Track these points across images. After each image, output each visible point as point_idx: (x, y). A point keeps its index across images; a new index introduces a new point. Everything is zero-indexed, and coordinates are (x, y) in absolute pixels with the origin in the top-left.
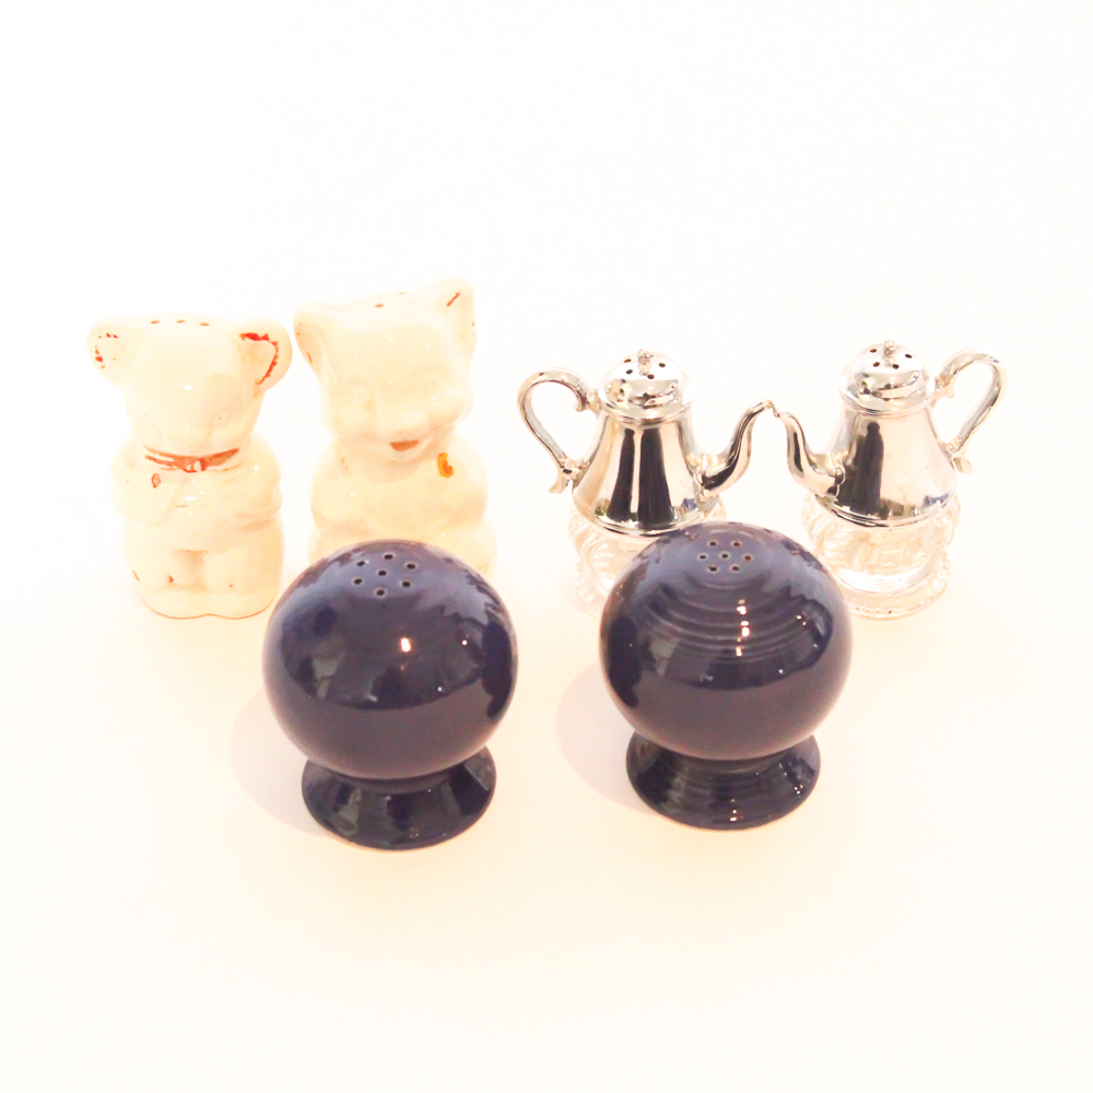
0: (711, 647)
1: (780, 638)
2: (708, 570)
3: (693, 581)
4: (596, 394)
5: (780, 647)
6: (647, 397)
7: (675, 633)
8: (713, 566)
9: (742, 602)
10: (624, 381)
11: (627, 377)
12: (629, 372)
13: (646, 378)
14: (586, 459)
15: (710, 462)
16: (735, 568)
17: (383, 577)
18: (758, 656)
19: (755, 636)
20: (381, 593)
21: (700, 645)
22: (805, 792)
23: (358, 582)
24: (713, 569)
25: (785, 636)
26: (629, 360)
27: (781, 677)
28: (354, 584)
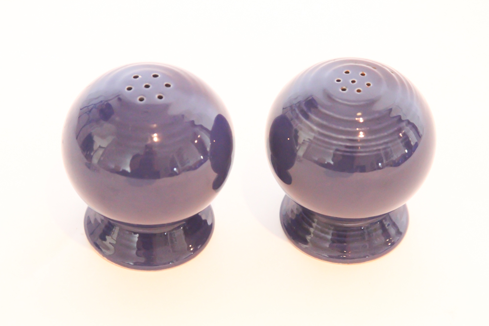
0: (335, 142)
1: (382, 142)
2: (341, 90)
3: (329, 97)
5: (381, 147)
7: (312, 130)
8: (344, 87)
9: (359, 114)
16: (359, 91)
17: (147, 89)
18: (366, 152)
19: (366, 138)
20: (141, 100)
21: (327, 140)
22: (393, 244)
23: (129, 89)
24: (344, 90)
25: (386, 140)
27: (379, 168)
28: (126, 90)
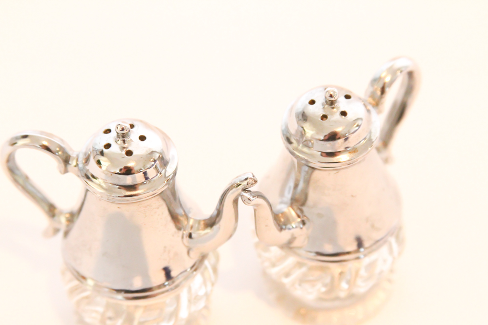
4: (77, 160)
10: (102, 154)
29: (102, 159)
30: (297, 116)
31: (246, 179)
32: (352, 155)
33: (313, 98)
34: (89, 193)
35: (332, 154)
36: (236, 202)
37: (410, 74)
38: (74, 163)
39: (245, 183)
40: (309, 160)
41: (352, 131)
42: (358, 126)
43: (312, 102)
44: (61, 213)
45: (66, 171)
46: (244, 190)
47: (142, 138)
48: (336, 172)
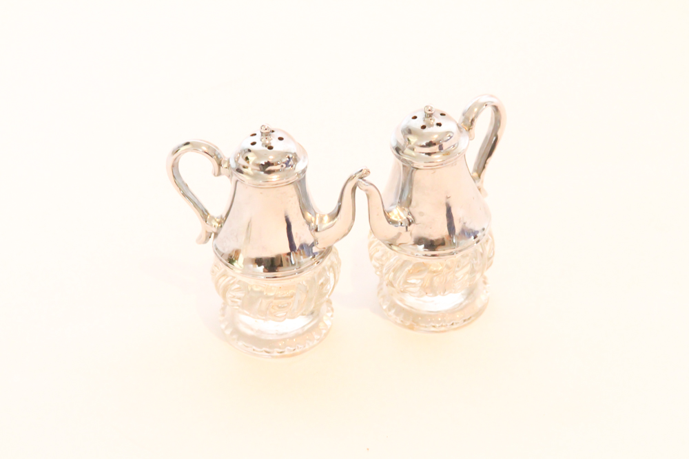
4: (229, 162)
6: (268, 164)
10: (249, 151)
11: (252, 148)
12: (253, 144)
13: (267, 149)
14: (224, 216)
15: (321, 219)
26: (255, 135)
29: (250, 155)
30: (403, 131)
31: (361, 171)
32: (445, 157)
33: (416, 115)
34: (238, 183)
35: (429, 154)
36: (354, 190)
37: (496, 108)
38: (226, 165)
39: (361, 173)
40: (414, 161)
41: (446, 139)
42: (451, 137)
43: (415, 118)
44: (212, 218)
45: (219, 174)
46: (361, 178)
47: (281, 139)
48: (432, 171)
